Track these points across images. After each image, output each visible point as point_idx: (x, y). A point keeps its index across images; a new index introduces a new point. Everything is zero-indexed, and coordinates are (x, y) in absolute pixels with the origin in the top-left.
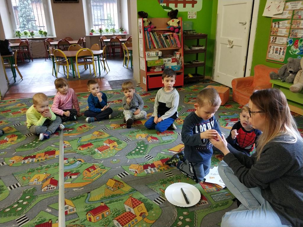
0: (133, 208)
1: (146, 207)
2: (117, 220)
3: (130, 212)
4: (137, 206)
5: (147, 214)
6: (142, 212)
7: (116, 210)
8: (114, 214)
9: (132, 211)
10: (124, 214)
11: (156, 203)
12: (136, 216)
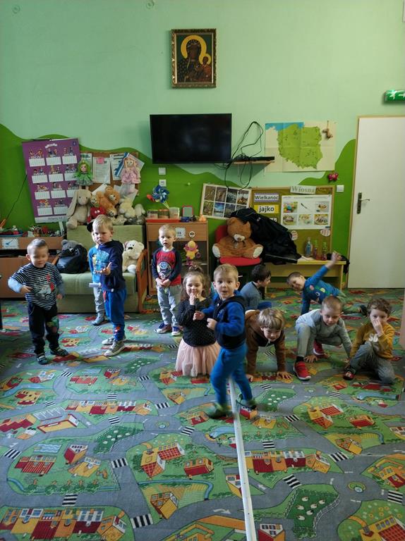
0: (155, 463)
1: (141, 459)
3: (162, 459)
4: (150, 464)
5: (145, 452)
6: (148, 456)
7: (176, 465)
8: (181, 461)
9: (159, 459)
10: (169, 458)
11: (126, 461)
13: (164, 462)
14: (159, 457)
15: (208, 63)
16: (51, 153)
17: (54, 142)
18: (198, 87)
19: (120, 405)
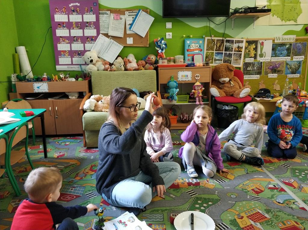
0: (251, 225)
1: (237, 223)
2: (266, 217)
3: (255, 222)
4: (248, 226)
5: (236, 217)
6: (241, 220)
7: (271, 226)
8: (272, 223)
9: (252, 223)
10: (261, 221)
11: (226, 225)
12: (248, 217)
13: (258, 224)
14: (250, 220)
19: (187, 182)
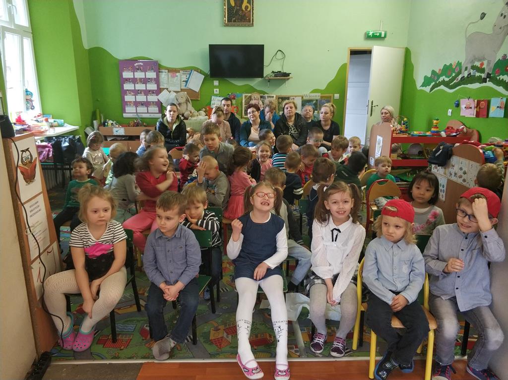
15: (248, 10)
16: (138, 69)
17: (140, 62)
18: (242, 26)
